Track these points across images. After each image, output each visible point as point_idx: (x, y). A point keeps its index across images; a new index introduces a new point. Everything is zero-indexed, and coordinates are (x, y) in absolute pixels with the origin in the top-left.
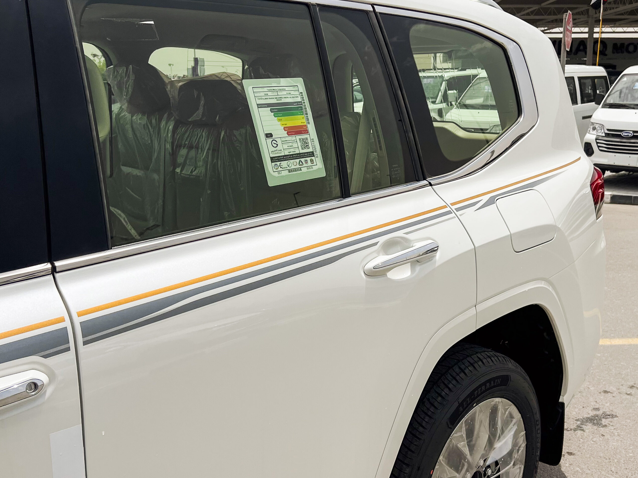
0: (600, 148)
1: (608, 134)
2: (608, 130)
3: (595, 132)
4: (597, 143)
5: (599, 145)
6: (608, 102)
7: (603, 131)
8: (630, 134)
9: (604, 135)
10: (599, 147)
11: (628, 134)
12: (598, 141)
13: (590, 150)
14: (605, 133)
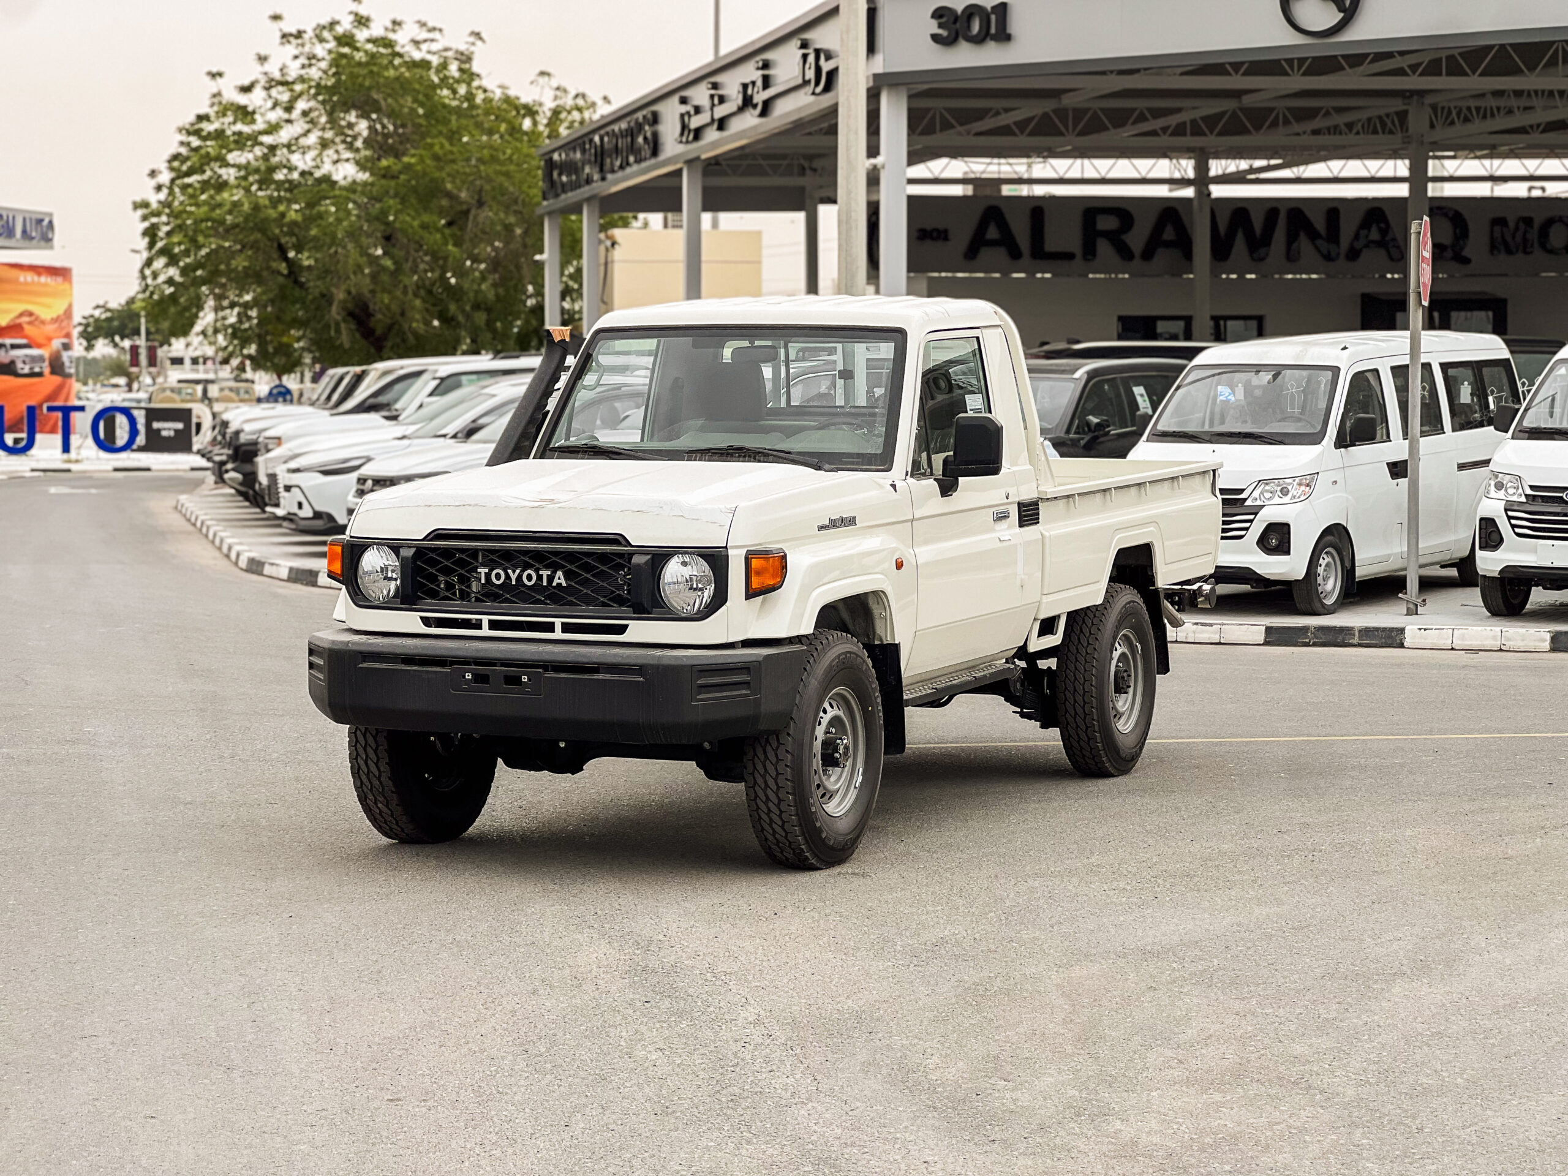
0: (1517, 530)
1: (1534, 496)
2: (1532, 487)
3: (1501, 494)
4: (1510, 518)
5: (1513, 522)
6: (1526, 425)
7: (1520, 490)
9: (1523, 499)
10: (1513, 526)
12: (1510, 513)
13: (1495, 536)
14: (1527, 496)
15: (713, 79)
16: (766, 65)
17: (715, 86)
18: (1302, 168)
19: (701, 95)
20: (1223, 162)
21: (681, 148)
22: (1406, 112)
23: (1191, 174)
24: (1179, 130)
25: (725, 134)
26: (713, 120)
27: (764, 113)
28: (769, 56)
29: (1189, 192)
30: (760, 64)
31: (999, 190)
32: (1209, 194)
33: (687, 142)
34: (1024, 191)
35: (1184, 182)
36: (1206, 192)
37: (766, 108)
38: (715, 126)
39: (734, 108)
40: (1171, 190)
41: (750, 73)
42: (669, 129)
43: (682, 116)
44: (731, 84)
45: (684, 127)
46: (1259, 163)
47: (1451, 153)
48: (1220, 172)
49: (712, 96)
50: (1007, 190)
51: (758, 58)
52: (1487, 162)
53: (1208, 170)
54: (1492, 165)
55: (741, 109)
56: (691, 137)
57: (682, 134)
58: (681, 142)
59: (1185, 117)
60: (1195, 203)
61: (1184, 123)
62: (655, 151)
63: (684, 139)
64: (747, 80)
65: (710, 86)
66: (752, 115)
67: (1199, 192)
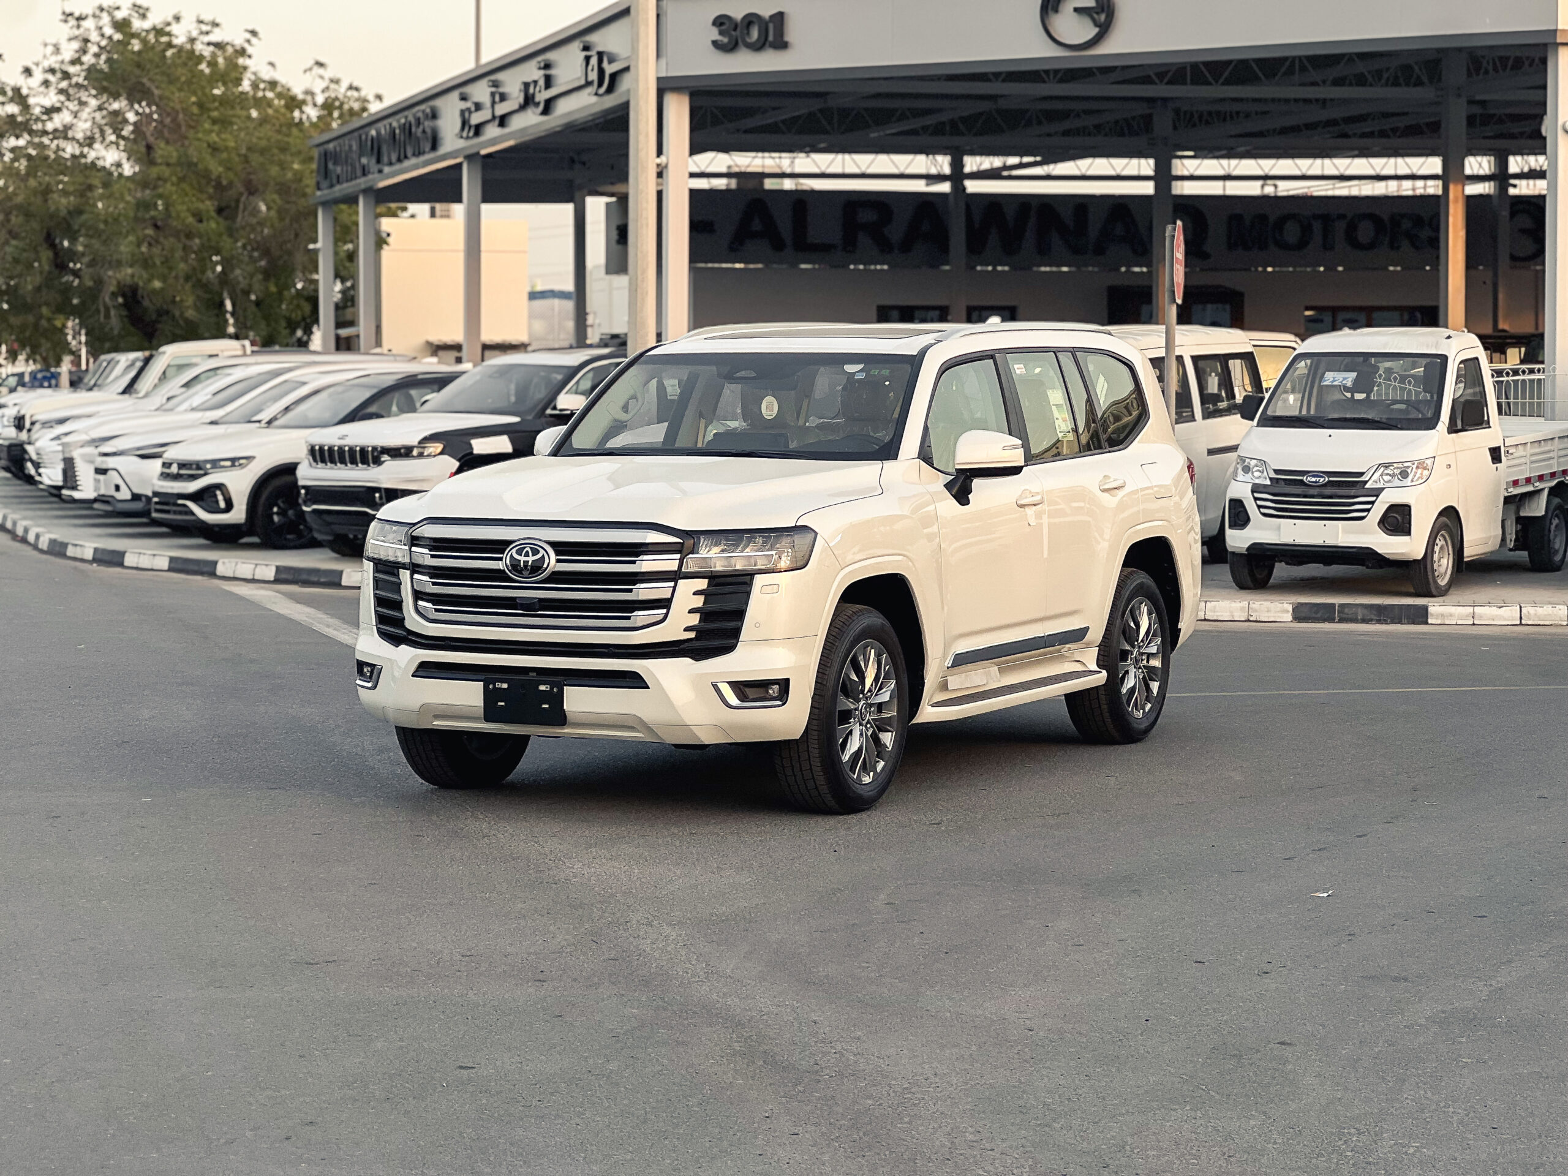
0: (1263, 510)
1: (1278, 479)
2: (1276, 471)
3: (1249, 477)
4: (1256, 499)
5: (1259, 503)
6: (1269, 412)
7: (1265, 474)
8: (1322, 480)
9: (1268, 482)
10: (1259, 507)
11: (1318, 479)
12: (1256, 495)
13: (1242, 515)
14: (1271, 479)
15: (493, 77)
16: (547, 66)
17: (496, 84)
18: (1052, 166)
19: (481, 92)
20: (978, 159)
21: (461, 144)
22: (1150, 116)
23: (947, 170)
24: (938, 130)
25: (506, 130)
26: (494, 117)
27: (546, 111)
28: (551, 56)
29: (945, 187)
30: (542, 65)
31: (762, 184)
32: (964, 189)
33: (468, 138)
34: (788, 184)
35: (940, 178)
36: (961, 187)
37: (548, 107)
38: (497, 122)
39: (516, 107)
40: (928, 185)
41: (532, 72)
42: (449, 125)
43: (462, 112)
44: (513, 83)
45: (465, 123)
46: (1013, 160)
47: (1191, 153)
48: (975, 169)
49: (493, 94)
50: (769, 184)
51: (540, 58)
52: (1224, 162)
53: (962, 166)
54: (1229, 165)
55: (523, 107)
56: (471, 134)
57: (463, 129)
58: (462, 137)
59: (944, 117)
60: (951, 199)
61: (943, 123)
62: (435, 144)
63: (465, 134)
64: (529, 79)
65: (491, 84)
66: (534, 113)
67: (954, 187)
